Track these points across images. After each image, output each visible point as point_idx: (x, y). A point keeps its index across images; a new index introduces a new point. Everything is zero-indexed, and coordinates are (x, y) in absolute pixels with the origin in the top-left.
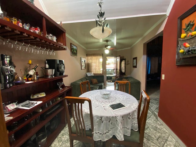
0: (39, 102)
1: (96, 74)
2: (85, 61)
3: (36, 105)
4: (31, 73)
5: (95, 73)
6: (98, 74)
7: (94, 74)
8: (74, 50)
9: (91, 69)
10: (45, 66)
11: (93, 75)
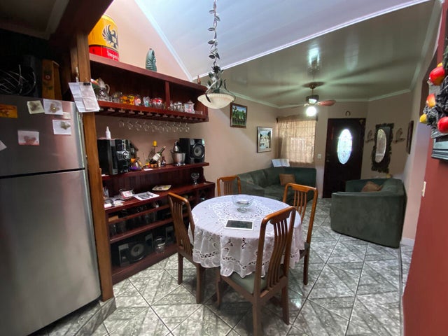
0: (156, 196)
1: (296, 163)
2: (269, 134)
3: (151, 197)
4: (156, 158)
5: (293, 160)
6: (301, 164)
7: (291, 163)
8: (237, 116)
9: (285, 152)
10: (174, 148)
11: (288, 165)
